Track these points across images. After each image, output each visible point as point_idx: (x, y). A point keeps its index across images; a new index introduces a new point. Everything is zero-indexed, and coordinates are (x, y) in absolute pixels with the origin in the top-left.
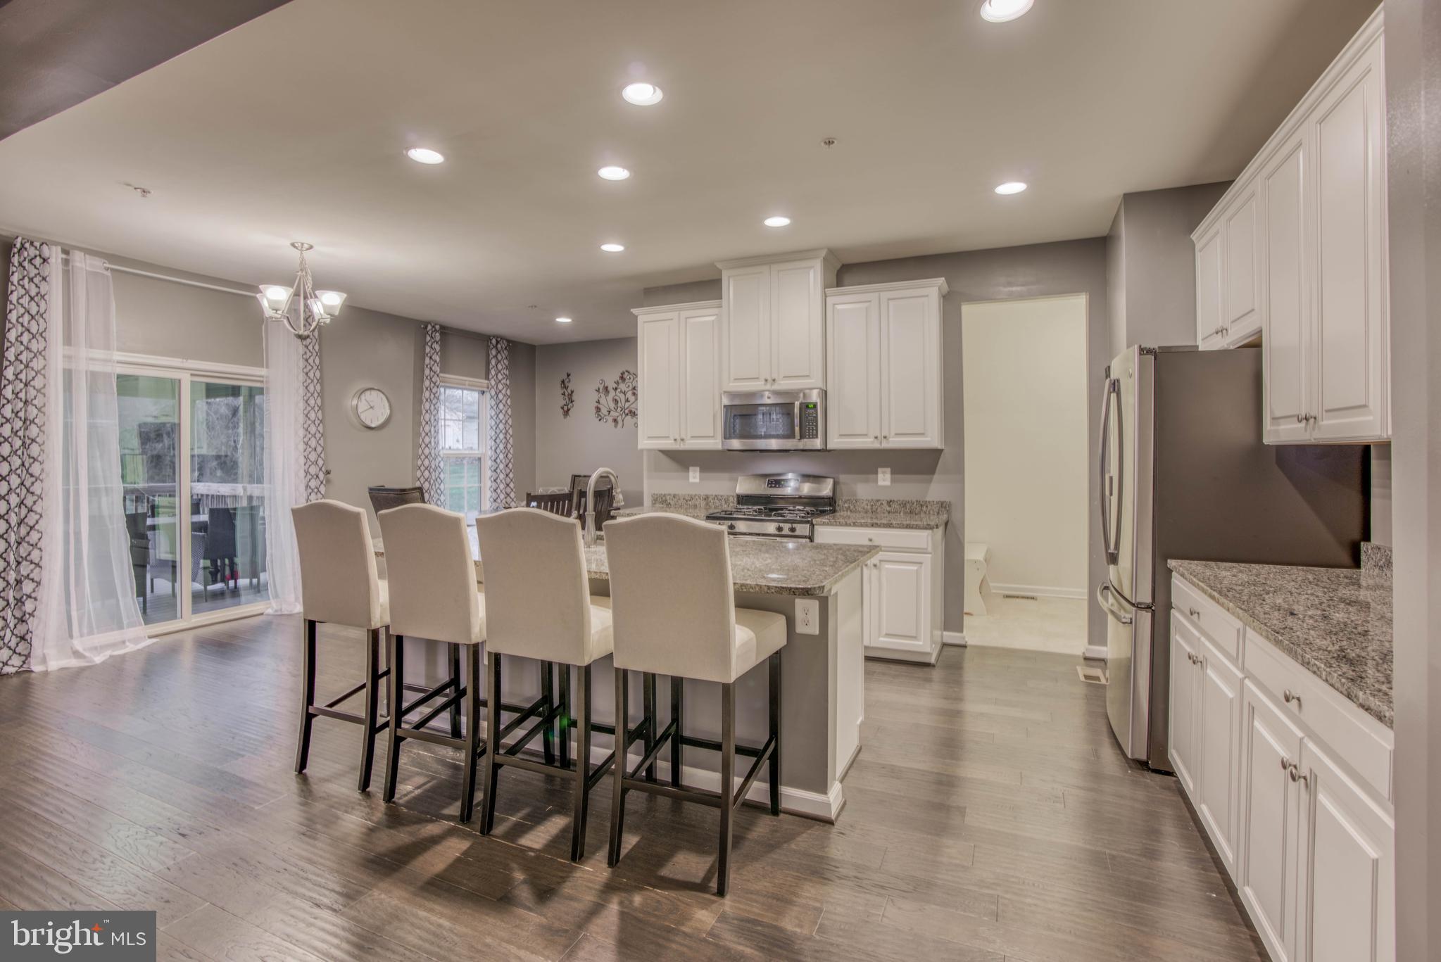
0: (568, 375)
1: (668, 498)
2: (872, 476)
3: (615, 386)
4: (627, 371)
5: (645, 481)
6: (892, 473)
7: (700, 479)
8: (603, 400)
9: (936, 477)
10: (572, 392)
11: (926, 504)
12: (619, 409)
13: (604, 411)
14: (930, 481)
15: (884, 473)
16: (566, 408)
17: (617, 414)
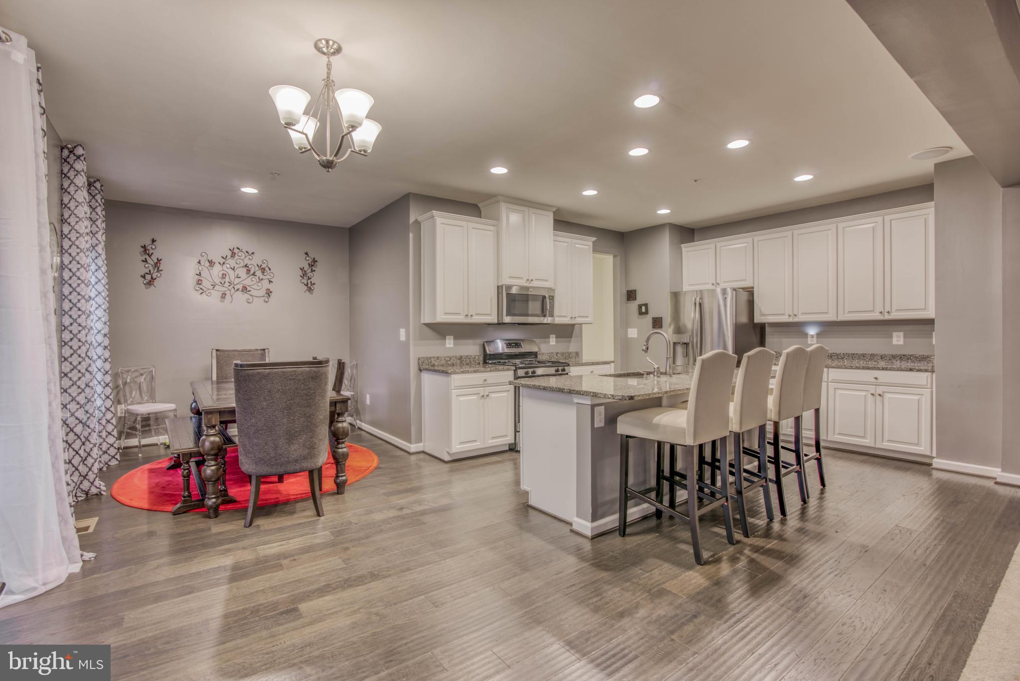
0: (153, 241)
1: (433, 360)
2: (547, 340)
3: (222, 261)
4: (238, 248)
5: (411, 348)
6: (556, 338)
7: (454, 345)
8: (205, 273)
9: (573, 339)
10: (159, 260)
11: (569, 354)
12: (227, 284)
13: (206, 284)
14: (570, 342)
15: (552, 337)
16: (148, 277)
17: (224, 289)
